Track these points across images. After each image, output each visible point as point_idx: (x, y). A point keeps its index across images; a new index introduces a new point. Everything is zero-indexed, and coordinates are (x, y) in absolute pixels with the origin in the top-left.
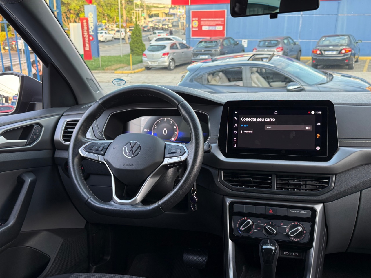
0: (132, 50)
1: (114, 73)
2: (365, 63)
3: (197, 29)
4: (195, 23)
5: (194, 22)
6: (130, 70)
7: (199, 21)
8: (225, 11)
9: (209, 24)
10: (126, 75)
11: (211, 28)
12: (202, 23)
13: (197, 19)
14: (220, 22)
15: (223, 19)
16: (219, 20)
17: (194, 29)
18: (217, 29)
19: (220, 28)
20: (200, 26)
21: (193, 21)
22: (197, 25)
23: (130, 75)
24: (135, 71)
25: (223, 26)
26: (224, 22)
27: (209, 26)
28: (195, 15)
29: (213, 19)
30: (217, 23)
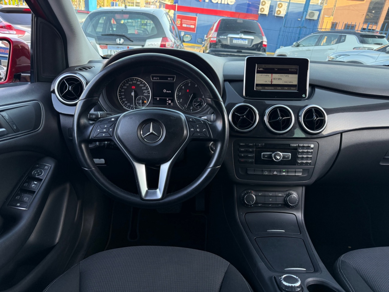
3: (179, 25)
4: (179, 22)
5: (178, 21)
7: (181, 21)
11: (188, 26)
12: (183, 22)
13: (180, 19)
14: (193, 23)
15: (195, 22)
16: (193, 22)
17: (178, 25)
19: (193, 27)
20: (181, 24)
21: (177, 20)
25: (195, 25)
26: (195, 24)
27: (187, 24)
28: (179, 17)
29: (189, 21)
30: (191, 23)
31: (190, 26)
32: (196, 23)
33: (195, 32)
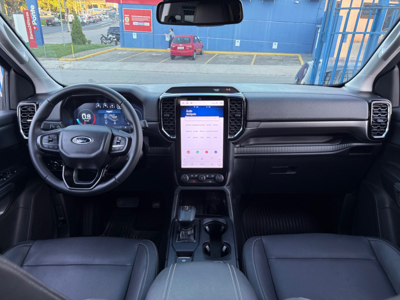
0: (73, 40)
1: (58, 60)
2: (253, 57)
3: (129, 24)
4: (127, 19)
5: (126, 18)
6: (72, 58)
7: (130, 18)
8: (151, 11)
9: (138, 20)
10: (69, 62)
11: (140, 24)
12: (133, 19)
13: (128, 16)
14: (147, 20)
15: (150, 17)
16: (146, 18)
17: (126, 24)
18: (145, 25)
19: (147, 24)
20: (131, 22)
21: (125, 17)
22: (128, 21)
23: (72, 62)
24: (77, 59)
25: (150, 22)
26: (151, 19)
27: (139, 22)
28: (127, 12)
29: (141, 17)
30: (145, 20)
31: (144, 24)
32: (151, 18)
33: (152, 32)
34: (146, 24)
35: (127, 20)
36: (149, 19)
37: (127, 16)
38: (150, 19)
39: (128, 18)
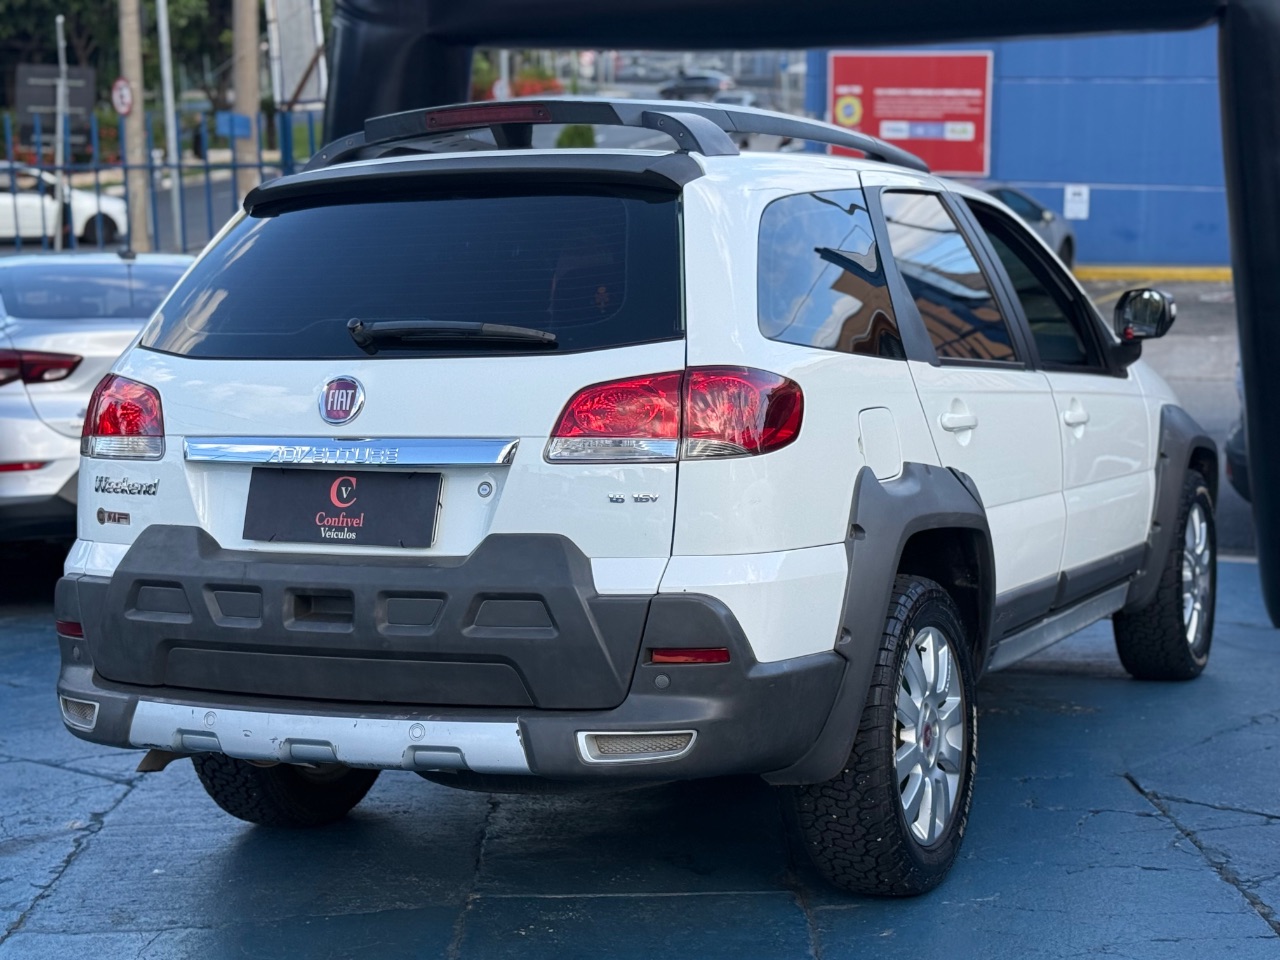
4: (848, 107)
5: (842, 103)
7: (867, 101)
8: (984, 60)
9: (910, 113)
12: (880, 108)
13: (857, 89)
14: (962, 108)
15: (975, 93)
18: (950, 136)
19: (962, 132)
20: (870, 123)
21: (837, 97)
22: (856, 116)
25: (978, 121)
26: (982, 106)
27: (913, 120)
29: (930, 92)
30: (948, 108)
31: (942, 131)
32: (983, 97)
33: (986, 173)
34: (953, 131)
35: (849, 115)
36: (972, 106)
37: (852, 95)
38: (978, 102)
39: (857, 108)
